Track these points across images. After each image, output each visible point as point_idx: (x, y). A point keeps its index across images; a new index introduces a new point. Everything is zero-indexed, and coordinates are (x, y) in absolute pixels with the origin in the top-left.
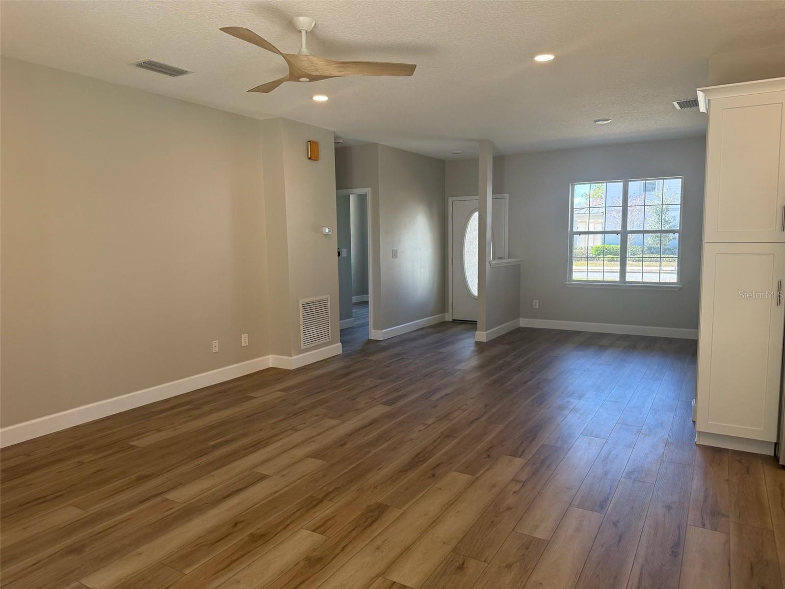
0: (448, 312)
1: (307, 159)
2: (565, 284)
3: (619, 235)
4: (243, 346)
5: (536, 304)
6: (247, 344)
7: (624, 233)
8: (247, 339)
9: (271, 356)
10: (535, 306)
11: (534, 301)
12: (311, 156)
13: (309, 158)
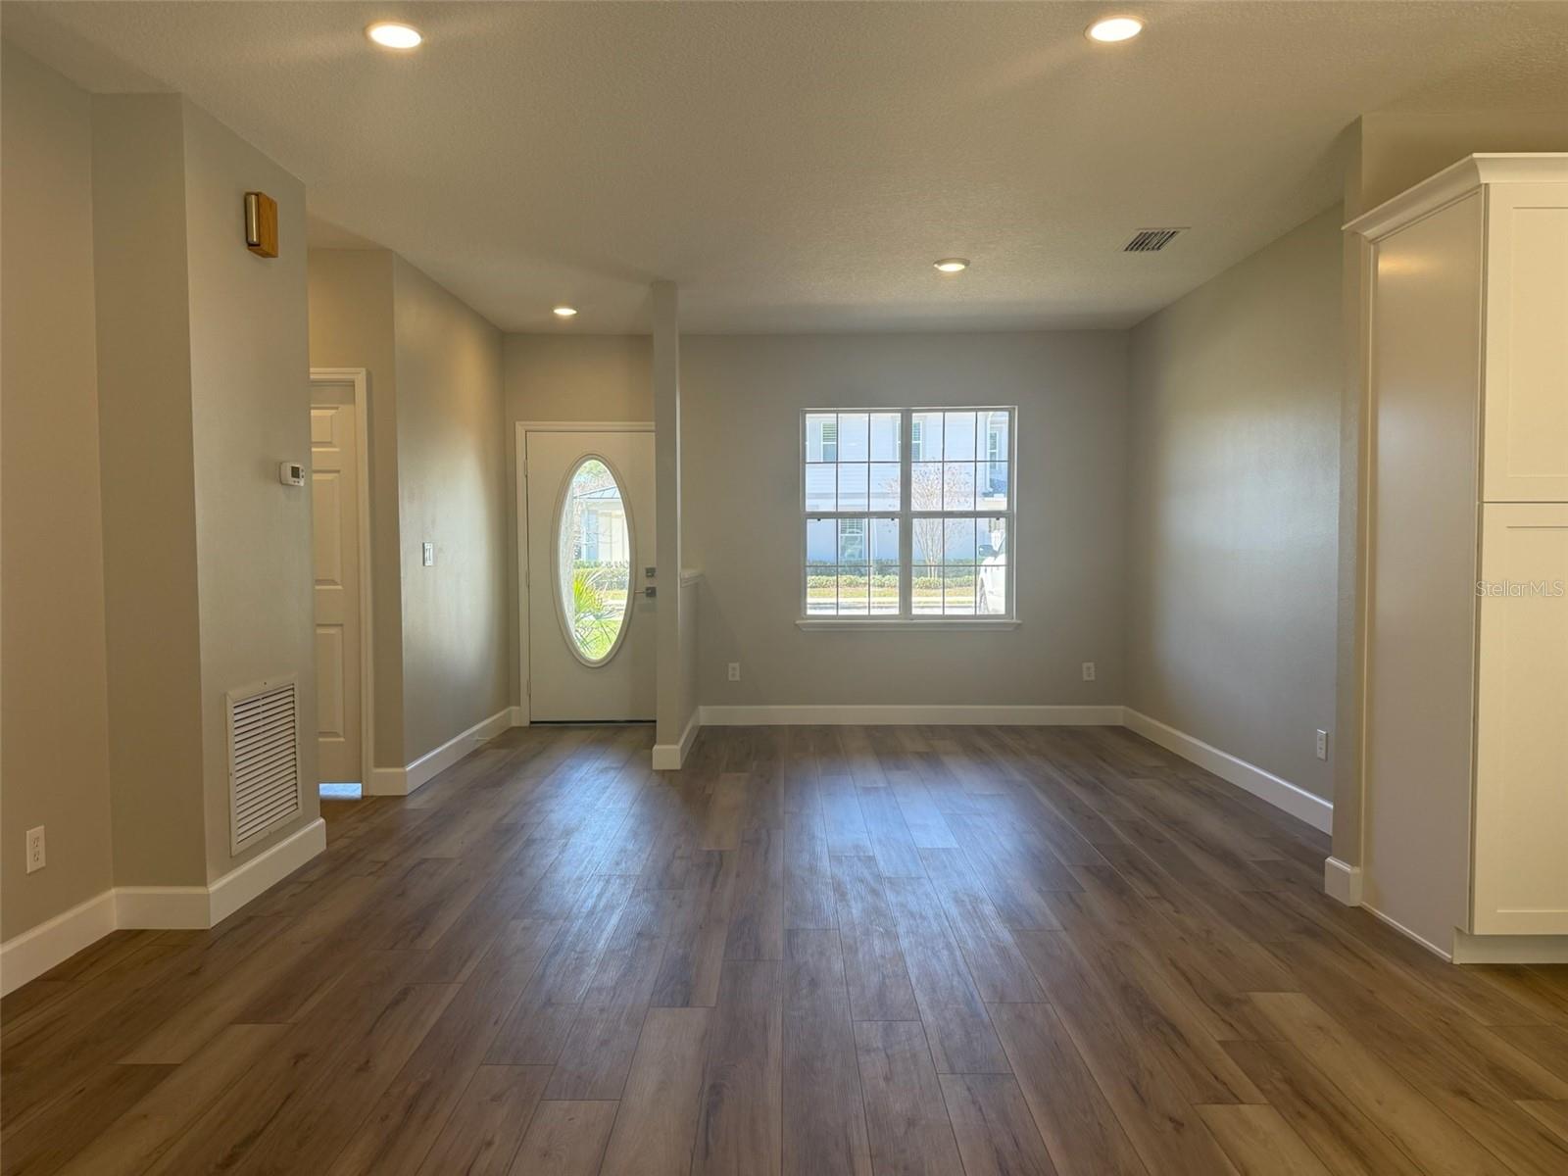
0: (519, 704)
1: (246, 245)
2: (796, 625)
3: (897, 520)
4: (29, 871)
5: (734, 671)
6: (42, 863)
7: (906, 517)
8: (42, 843)
9: (113, 891)
10: (733, 675)
11: (731, 665)
12: (259, 236)
13: (251, 245)
